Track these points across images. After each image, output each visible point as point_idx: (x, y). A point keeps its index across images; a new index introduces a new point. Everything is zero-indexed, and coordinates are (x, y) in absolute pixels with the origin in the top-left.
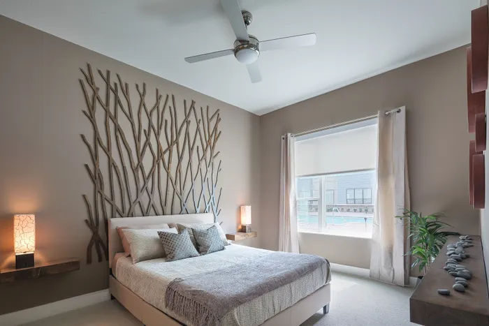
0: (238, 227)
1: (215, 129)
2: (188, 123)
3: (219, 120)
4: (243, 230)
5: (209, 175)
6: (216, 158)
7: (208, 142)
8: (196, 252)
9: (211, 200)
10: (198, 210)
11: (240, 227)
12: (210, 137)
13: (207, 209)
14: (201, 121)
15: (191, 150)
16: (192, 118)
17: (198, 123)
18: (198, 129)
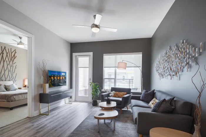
0: (23, 85)
1: (14, 55)
2: (3, 54)
3: (15, 53)
4: (25, 86)
5: (11, 70)
6: (14, 64)
7: (11, 59)
8: (5, 90)
9: (12, 77)
10: (7, 80)
11: (24, 86)
12: (12, 58)
13: (11, 80)
14: (8, 53)
15: (4, 62)
16: (5, 52)
17: (7, 53)
18: (7, 55)
